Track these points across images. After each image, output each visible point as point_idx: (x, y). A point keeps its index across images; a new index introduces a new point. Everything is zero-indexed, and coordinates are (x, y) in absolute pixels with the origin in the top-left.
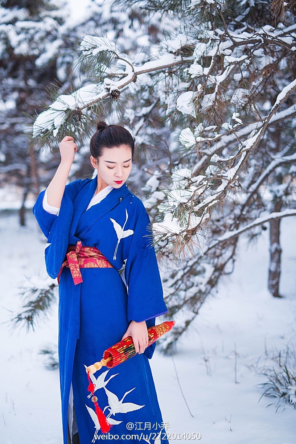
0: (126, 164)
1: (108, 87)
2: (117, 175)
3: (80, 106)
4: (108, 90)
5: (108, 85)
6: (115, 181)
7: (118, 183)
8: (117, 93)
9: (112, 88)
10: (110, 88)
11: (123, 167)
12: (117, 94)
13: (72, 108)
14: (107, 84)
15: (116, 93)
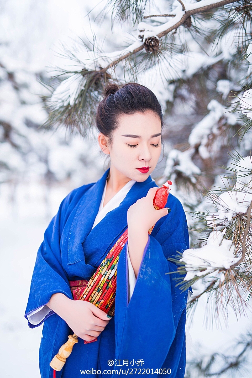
0: (155, 140)
1: (142, 34)
2: (141, 158)
3: (104, 65)
4: (142, 37)
5: (141, 31)
6: (138, 169)
7: (143, 171)
8: (154, 42)
9: (147, 35)
10: (143, 36)
11: (151, 145)
12: (152, 43)
13: (90, 67)
14: (141, 29)
15: (150, 42)
